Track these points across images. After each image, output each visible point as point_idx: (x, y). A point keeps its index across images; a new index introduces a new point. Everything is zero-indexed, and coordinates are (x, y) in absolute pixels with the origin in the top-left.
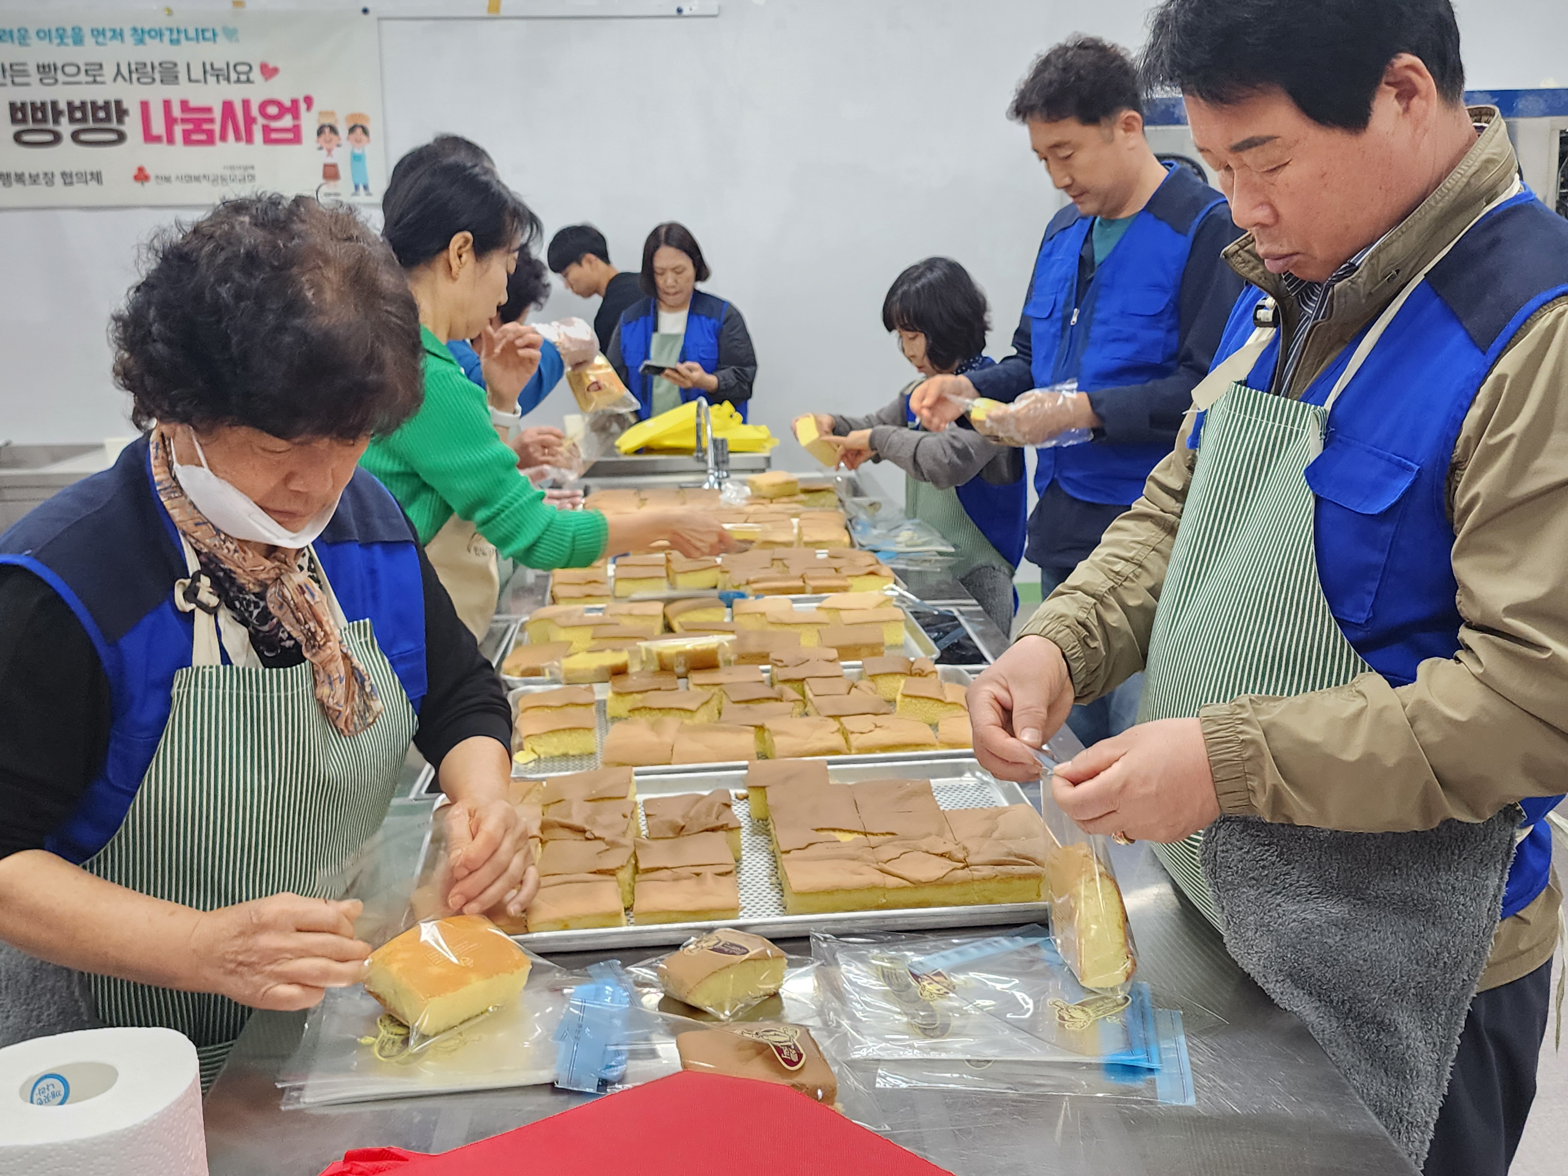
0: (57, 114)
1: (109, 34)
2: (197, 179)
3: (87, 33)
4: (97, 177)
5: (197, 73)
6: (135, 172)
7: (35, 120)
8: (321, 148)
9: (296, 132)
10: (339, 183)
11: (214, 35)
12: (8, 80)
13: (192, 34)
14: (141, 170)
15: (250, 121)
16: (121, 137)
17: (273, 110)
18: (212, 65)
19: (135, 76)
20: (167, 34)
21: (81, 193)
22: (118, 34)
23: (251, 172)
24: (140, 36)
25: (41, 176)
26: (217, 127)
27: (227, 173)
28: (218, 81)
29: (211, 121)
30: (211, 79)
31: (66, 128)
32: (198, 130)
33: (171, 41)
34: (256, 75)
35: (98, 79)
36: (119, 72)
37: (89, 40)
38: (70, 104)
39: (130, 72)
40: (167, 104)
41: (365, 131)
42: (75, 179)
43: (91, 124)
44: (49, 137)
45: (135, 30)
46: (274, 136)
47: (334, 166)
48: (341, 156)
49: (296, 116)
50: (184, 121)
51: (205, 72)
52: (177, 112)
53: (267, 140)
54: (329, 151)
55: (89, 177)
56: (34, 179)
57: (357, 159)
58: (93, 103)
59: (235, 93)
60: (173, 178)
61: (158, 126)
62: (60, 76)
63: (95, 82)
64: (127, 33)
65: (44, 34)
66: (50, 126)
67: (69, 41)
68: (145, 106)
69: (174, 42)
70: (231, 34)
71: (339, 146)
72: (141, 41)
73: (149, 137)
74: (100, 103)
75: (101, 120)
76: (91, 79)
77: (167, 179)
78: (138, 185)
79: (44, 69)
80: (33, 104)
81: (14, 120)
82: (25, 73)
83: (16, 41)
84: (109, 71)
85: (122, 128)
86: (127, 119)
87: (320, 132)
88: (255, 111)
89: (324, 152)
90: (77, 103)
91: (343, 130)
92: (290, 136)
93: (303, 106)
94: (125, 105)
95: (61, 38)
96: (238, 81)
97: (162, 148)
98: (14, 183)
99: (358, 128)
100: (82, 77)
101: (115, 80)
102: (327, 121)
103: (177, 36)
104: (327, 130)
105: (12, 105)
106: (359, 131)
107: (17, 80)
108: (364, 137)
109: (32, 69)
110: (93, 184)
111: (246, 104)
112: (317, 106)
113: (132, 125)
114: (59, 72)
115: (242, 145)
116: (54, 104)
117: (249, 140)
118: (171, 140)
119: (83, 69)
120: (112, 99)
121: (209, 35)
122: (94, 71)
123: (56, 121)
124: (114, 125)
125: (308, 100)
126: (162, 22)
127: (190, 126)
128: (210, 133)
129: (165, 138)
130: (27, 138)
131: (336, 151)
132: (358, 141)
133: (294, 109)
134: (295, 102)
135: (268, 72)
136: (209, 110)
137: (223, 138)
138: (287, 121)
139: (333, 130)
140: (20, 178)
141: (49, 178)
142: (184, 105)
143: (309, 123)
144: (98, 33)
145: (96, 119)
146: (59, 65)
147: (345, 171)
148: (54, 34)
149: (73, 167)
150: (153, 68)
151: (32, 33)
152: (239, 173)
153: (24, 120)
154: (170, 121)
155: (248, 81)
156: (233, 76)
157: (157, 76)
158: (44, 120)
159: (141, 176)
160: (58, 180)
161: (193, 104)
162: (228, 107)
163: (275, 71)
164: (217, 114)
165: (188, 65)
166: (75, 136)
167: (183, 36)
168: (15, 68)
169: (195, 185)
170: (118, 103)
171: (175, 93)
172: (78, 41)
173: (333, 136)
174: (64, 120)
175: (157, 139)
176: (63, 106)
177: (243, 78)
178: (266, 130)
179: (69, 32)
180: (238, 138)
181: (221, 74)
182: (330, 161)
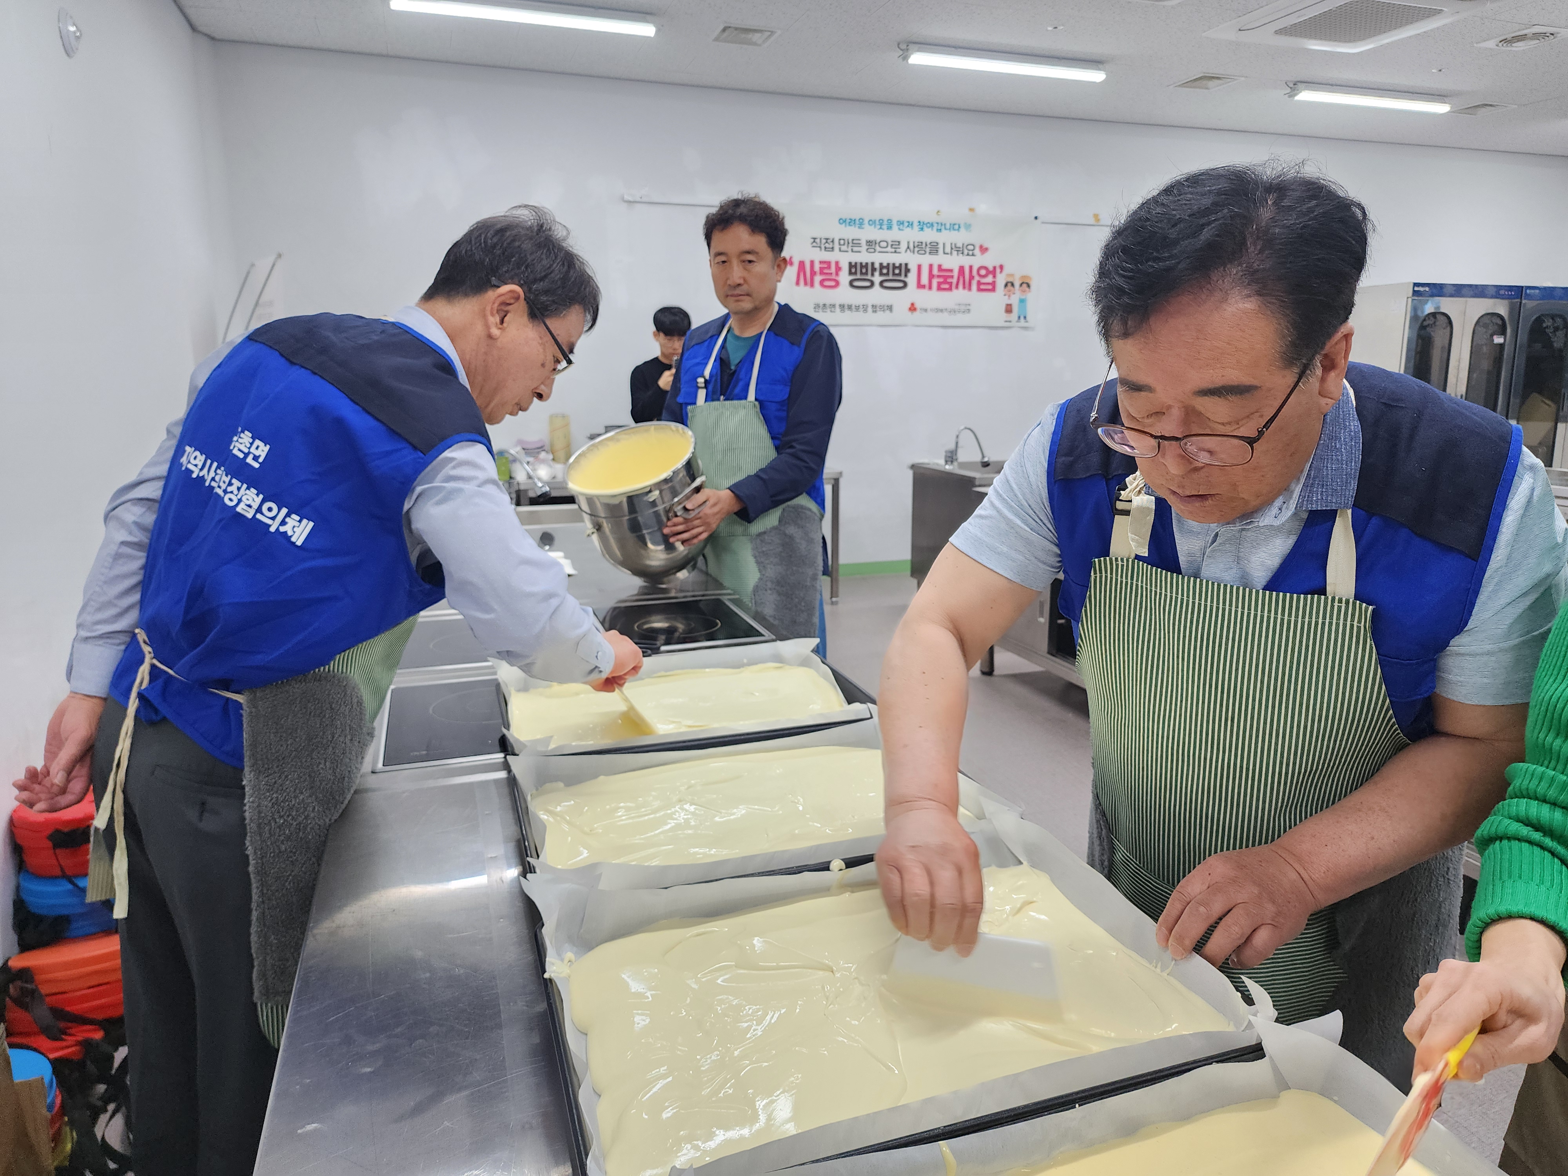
0: (874, 270)
1: (906, 224)
2: (942, 311)
3: (894, 223)
4: (890, 308)
5: (948, 250)
6: (909, 306)
7: (862, 273)
8: (1005, 295)
9: (993, 284)
10: (1012, 315)
11: (959, 227)
12: (850, 248)
13: (948, 226)
14: (913, 304)
15: (972, 278)
16: (905, 285)
17: (983, 272)
18: (955, 244)
19: (916, 249)
20: (935, 225)
21: (882, 317)
22: (910, 224)
23: (968, 307)
24: (922, 226)
25: (861, 307)
26: (954, 281)
27: (957, 307)
28: (958, 254)
29: (952, 277)
30: (955, 253)
31: (877, 279)
32: (945, 282)
33: (937, 230)
34: (977, 251)
35: (898, 250)
36: (908, 248)
37: (895, 227)
38: (881, 264)
39: (914, 247)
40: (931, 266)
41: (1029, 286)
42: (878, 309)
43: (891, 277)
44: (868, 284)
45: (919, 222)
46: (982, 287)
47: (1011, 305)
48: (1014, 300)
49: (994, 277)
50: (939, 276)
51: (952, 249)
52: (935, 271)
53: (979, 290)
54: (1009, 296)
55: (886, 308)
56: (857, 308)
57: (1022, 301)
58: (894, 264)
59: (966, 261)
60: (929, 310)
61: (925, 280)
62: (878, 248)
63: (895, 252)
64: (916, 224)
65: (872, 222)
66: (869, 277)
67: (885, 227)
68: (919, 267)
69: (939, 230)
70: (968, 227)
71: (1014, 294)
72: (922, 229)
73: (920, 286)
74: (897, 265)
75: (897, 275)
76: (893, 250)
77: (926, 310)
78: (910, 313)
79: (869, 243)
80: (861, 264)
81: (851, 273)
82: (859, 245)
83: (857, 226)
84: (904, 246)
85: (906, 279)
86: (909, 275)
87: (1006, 285)
88: (975, 273)
89: (1007, 297)
90: (885, 264)
91: (1017, 284)
92: (990, 287)
93: (998, 270)
94: (909, 267)
95: (881, 225)
96: (968, 255)
97: (925, 292)
98: (846, 310)
99: (1026, 284)
100: (889, 249)
101: (906, 251)
102: (1010, 279)
103: (940, 227)
104: (1009, 285)
105: (850, 263)
106: (1025, 285)
107: (855, 249)
108: (1027, 289)
109: (863, 243)
110: (888, 312)
111: (971, 267)
112: (1006, 271)
113: (912, 279)
114: (877, 245)
115: (966, 291)
116: (873, 264)
117: (970, 289)
118: (930, 288)
119: (890, 243)
120: (903, 262)
121: (956, 227)
122: (895, 245)
123: (873, 275)
124: (902, 278)
125: (1001, 267)
126: (933, 218)
127: (941, 280)
128: (950, 284)
129: (927, 286)
130: (856, 284)
131: (1013, 296)
132: (1024, 291)
133: (993, 273)
134: (995, 268)
135: (984, 250)
136: (951, 271)
137: (957, 287)
138: (990, 279)
139: (1013, 285)
140: (850, 307)
141: (865, 308)
142: (940, 266)
143: (1001, 280)
144: (900, 223)
145: (894, 274)
146: (877, 242)
147: (1015, 309)
148: (877, 222)
149: (877, 302)
150: (926, 245)
151: (866, 222)
152: (963, 308)
153: (855, 273)
154: (931, 276)
155: (973, 255)
156: (966, 252)
157: (928, 250)
158: (866, 273)
159: (913, 308)
160: (870, 309)
161: (945, 267)
162: (962, 269)
163: (987, 249)
164: (956, 273)
165: (944, 244)
166: (881, 283)
167: (943, 227)
168: (855, 242)
169: (940, 314)
170: (906, 265)
171: (936, 260)
172: (890, 228)
173: (1012, 288)
174: (877, 274)
175: (923, 287)
176: (877, 266)
177: (971, 253)
178: (979, 283)
179: (885, 222)
180: (964, 288)
181: (959, 250)
182: (1009, 302)
